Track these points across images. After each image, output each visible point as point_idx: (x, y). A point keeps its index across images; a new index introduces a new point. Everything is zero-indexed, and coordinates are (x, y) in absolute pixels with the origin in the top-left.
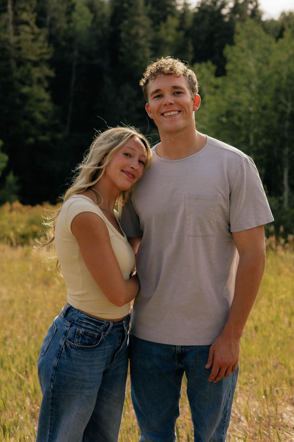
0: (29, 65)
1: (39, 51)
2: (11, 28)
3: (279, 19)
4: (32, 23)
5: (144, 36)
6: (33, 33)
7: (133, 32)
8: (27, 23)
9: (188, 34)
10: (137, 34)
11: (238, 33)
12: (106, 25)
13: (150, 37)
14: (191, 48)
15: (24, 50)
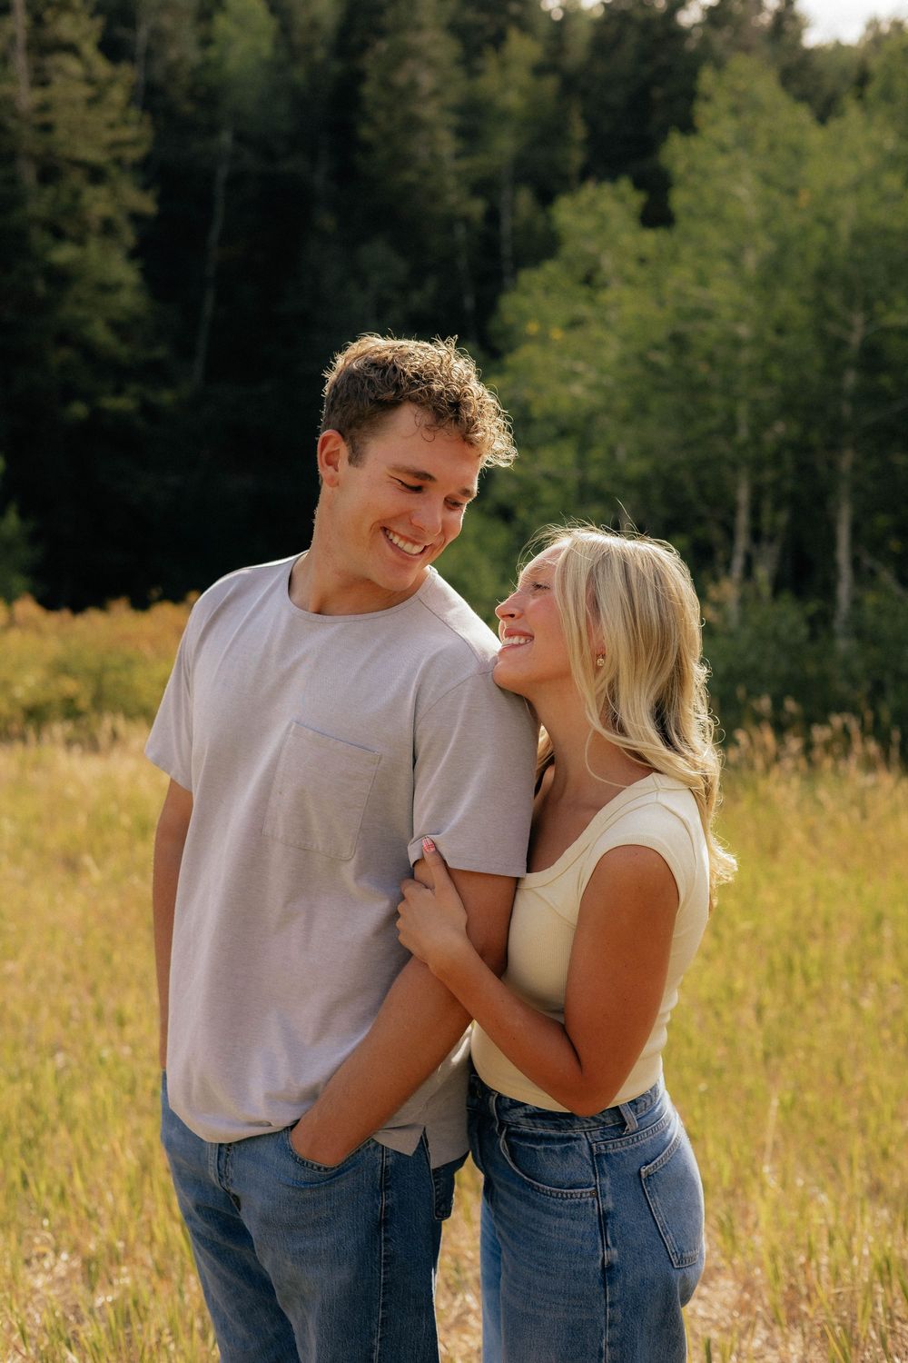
0: (76, 178)
1: (108, 136)
2: (21, 63)
3: (860, 41)
4: (89, 49)
5: (436, 93)
6: (90, 80)
7: (401, 78)
8: (72, 49)
9: (571, 85)
10: (413, 85)
11: (707, 99)
12: (320, 54)
13: (453, 96)
14: (578, 131)
15: (61, 134)
